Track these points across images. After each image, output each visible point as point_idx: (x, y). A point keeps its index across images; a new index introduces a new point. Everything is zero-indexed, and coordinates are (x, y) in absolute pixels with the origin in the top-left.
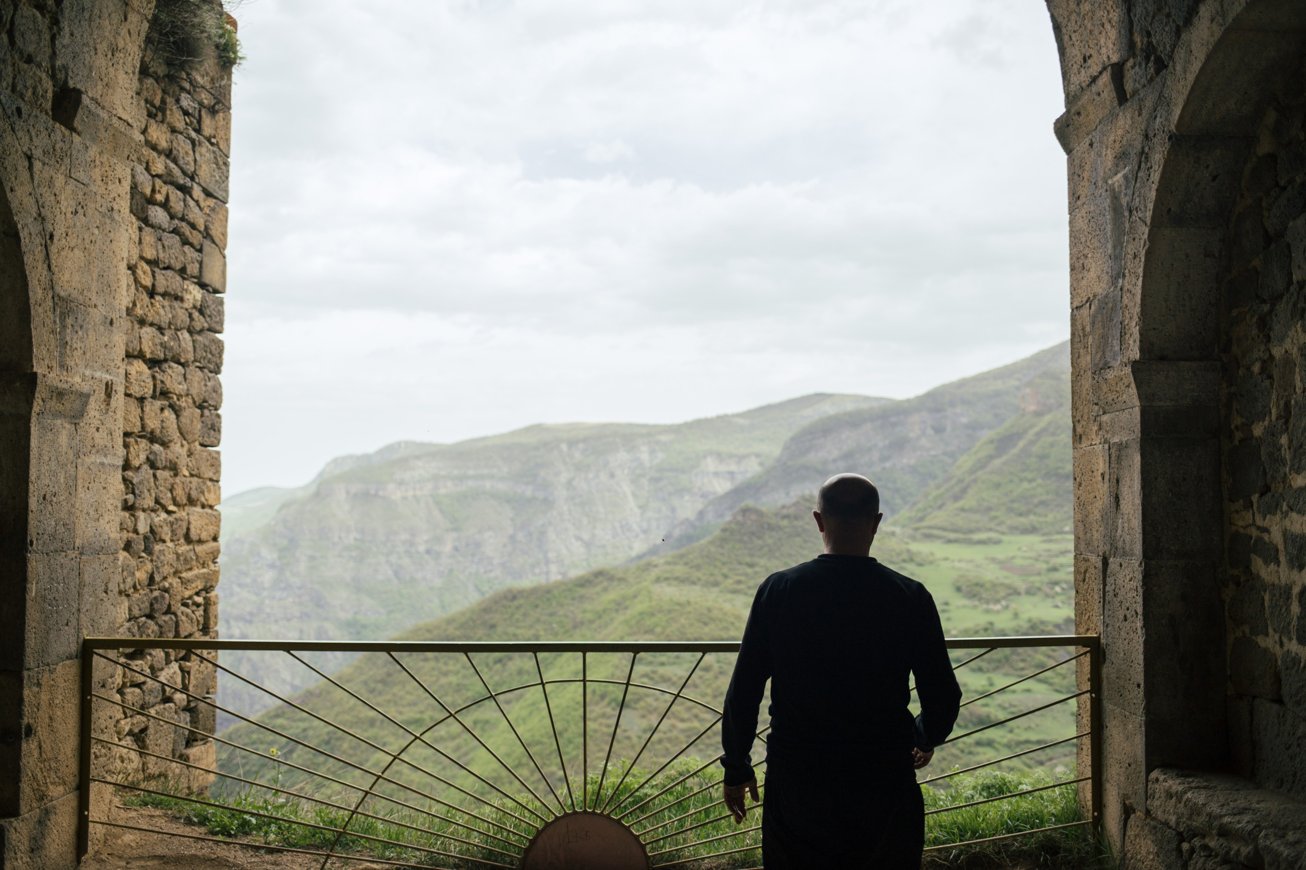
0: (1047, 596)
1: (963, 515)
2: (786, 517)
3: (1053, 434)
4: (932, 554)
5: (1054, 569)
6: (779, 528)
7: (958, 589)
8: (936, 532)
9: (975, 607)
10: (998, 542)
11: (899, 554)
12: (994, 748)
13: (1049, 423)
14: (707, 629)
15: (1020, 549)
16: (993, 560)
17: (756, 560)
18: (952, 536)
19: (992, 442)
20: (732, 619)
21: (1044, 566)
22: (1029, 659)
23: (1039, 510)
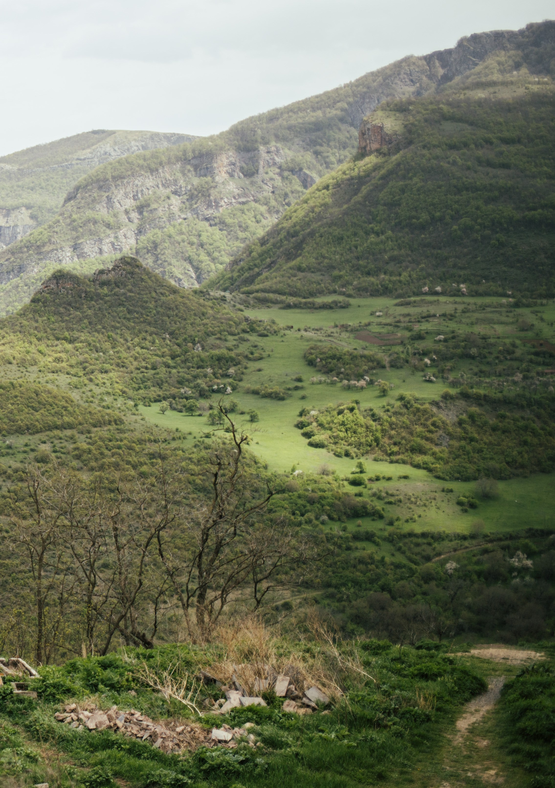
0: (416, 369)
1: (301, 275)
2: (103, 284)
3: (404, 177)
4: (274, 322)
5: (419, 337)
6: (99, 297)
7: (311, 363)
8: (271, 296)
9: (333, 383)
10: (345, 306)
11: (237, 324)
12: (374, 542)
13: (398, 164)
14: (38, 416)
15: (372, 314)
16: (345, 328)
17: (76, 334)
18: (292, 300)
19: (327, 187)
20: (63, 403)
21: (408, 334)
22: (403, 442)
23: (391, 267)
